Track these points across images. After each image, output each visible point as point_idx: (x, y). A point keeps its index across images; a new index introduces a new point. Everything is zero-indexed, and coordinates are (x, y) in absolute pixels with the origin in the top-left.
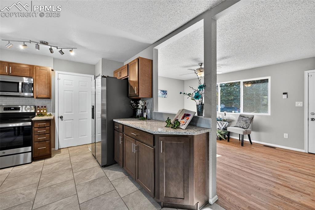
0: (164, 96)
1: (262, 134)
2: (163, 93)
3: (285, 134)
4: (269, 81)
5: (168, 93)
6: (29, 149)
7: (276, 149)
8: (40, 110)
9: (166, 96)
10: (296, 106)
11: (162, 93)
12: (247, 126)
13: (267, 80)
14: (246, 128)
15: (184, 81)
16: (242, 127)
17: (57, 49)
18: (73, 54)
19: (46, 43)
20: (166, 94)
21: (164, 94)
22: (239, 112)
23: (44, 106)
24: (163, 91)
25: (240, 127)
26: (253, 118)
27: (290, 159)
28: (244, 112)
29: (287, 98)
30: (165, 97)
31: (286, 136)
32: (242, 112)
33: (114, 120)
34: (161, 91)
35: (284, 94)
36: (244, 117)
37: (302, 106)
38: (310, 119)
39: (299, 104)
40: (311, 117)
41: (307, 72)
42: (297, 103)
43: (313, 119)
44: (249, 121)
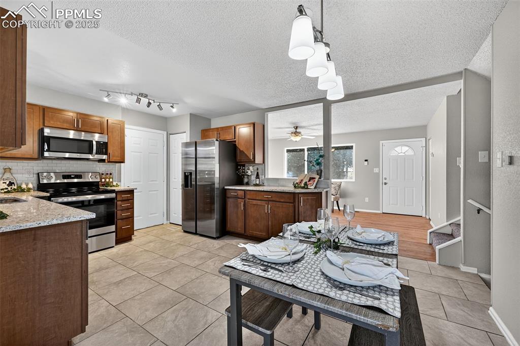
3: (366, 198)
4: (354, 148)
6: (113, 228)
8: (105, 179)
10: (374, 172)
12: (336, 193)
13: (352, 146)
14: (335, 195)
17: (154, 102)
18: (174, 110)
19: (146, 96)
23: (109, 173)
26: (340, 185)
29: (368, 164)
31: (367, 200)
33: (226, 187)
35: (366, 161)
37: (378, 172)
38: (384, 184)
39: (376, 170)
40: (384, 181)
41: (381, 142)
42: (375, 169)
43: (385, 184)
44: (337, 188)
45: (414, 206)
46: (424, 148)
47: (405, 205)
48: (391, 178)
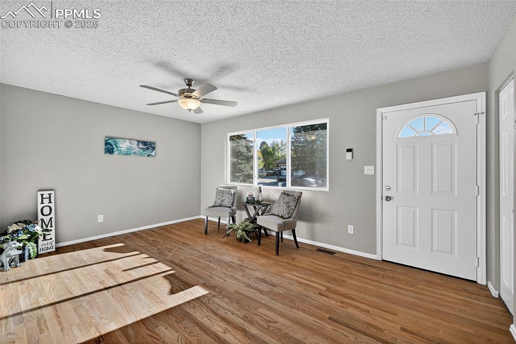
0: (147, 152)
1: (318, 227)
2: (145, 147)
3: (349, 226)
4: (328, 127)
5: (157, 147)
7: (335, 255)
9: (153, 154)
10: (365, 174)
11: (141, 146)
12: (288, 214)
13: (325, 124)
14: (287, 218)
15: (200, 124)
16: (280, 215)
20: (154, 148)
21: (148, 149)
22: (284, 185)
24: (145, 143)
25: (278, 216)
26: (299, 197)
27: (345, 282)
28: (292, 185)
29: (352, 158)
30: (149, 155)
31: (351, 229)
32: (289, 187)
34: (139, 142)
35: (349, 150)
36: (288, 195)
37: (373, 173)
38: (384, 198)
39: (368, 170)
40: (386, 193)
41: (379, 111)
42: (366, 168)
43: (388, 198)
44: (293, 204)
45: (456, 256)
46: (483, 118)
47: (432, 251)
48: (400, 188)
